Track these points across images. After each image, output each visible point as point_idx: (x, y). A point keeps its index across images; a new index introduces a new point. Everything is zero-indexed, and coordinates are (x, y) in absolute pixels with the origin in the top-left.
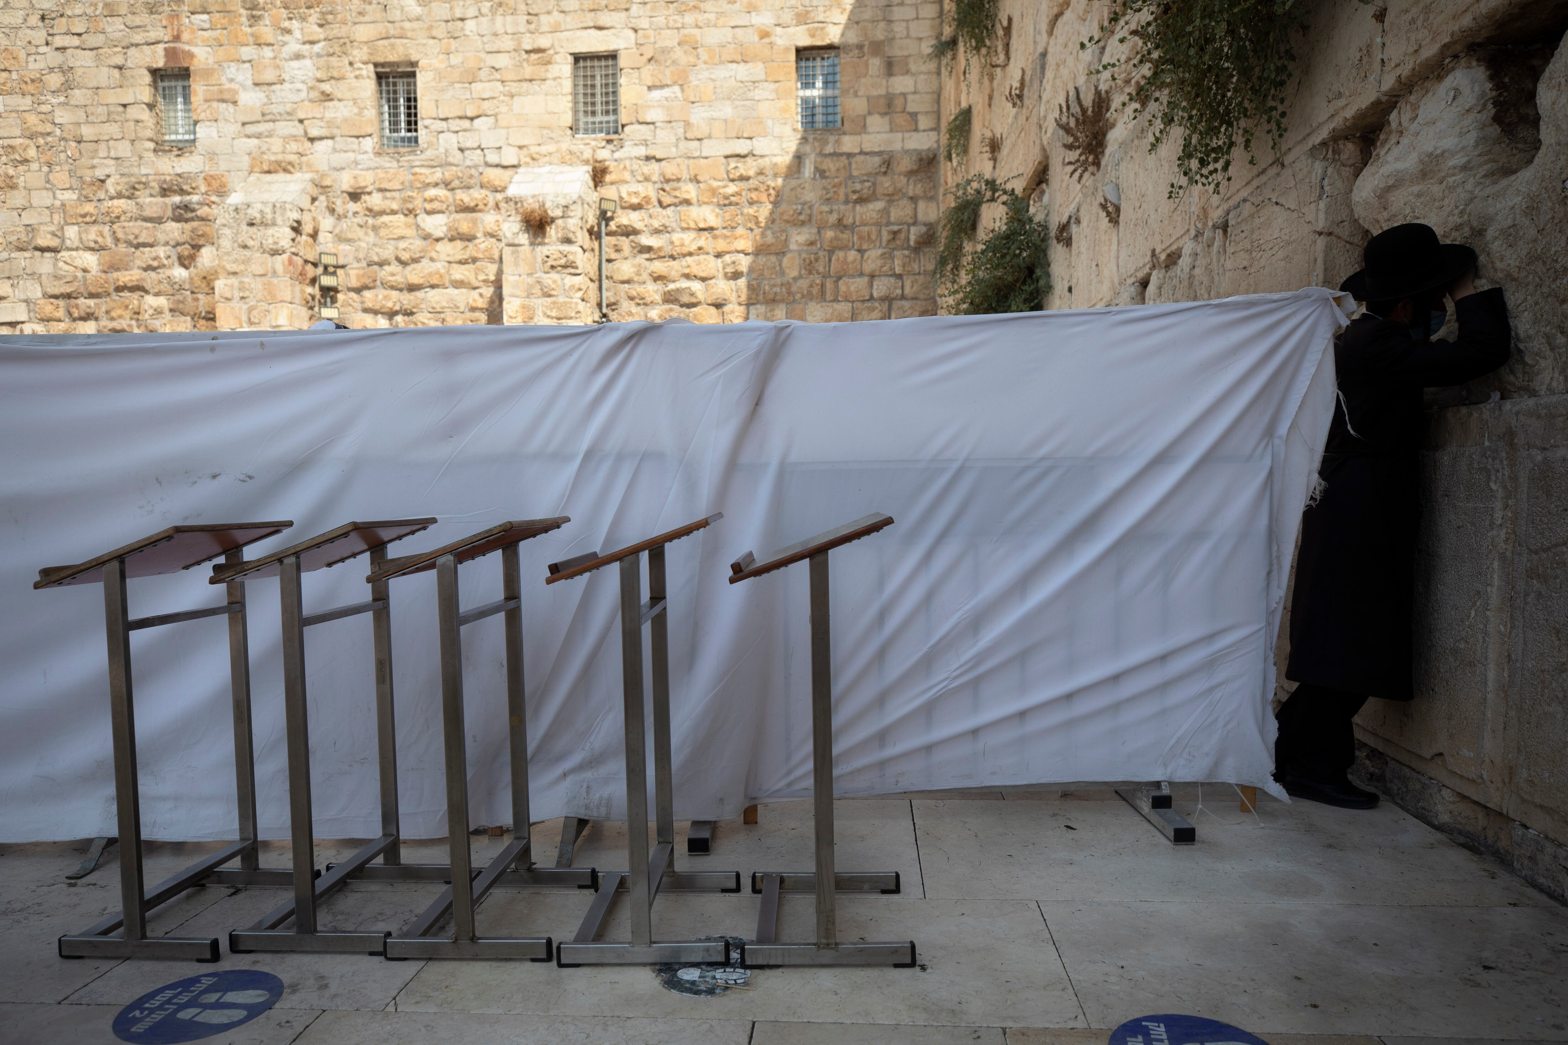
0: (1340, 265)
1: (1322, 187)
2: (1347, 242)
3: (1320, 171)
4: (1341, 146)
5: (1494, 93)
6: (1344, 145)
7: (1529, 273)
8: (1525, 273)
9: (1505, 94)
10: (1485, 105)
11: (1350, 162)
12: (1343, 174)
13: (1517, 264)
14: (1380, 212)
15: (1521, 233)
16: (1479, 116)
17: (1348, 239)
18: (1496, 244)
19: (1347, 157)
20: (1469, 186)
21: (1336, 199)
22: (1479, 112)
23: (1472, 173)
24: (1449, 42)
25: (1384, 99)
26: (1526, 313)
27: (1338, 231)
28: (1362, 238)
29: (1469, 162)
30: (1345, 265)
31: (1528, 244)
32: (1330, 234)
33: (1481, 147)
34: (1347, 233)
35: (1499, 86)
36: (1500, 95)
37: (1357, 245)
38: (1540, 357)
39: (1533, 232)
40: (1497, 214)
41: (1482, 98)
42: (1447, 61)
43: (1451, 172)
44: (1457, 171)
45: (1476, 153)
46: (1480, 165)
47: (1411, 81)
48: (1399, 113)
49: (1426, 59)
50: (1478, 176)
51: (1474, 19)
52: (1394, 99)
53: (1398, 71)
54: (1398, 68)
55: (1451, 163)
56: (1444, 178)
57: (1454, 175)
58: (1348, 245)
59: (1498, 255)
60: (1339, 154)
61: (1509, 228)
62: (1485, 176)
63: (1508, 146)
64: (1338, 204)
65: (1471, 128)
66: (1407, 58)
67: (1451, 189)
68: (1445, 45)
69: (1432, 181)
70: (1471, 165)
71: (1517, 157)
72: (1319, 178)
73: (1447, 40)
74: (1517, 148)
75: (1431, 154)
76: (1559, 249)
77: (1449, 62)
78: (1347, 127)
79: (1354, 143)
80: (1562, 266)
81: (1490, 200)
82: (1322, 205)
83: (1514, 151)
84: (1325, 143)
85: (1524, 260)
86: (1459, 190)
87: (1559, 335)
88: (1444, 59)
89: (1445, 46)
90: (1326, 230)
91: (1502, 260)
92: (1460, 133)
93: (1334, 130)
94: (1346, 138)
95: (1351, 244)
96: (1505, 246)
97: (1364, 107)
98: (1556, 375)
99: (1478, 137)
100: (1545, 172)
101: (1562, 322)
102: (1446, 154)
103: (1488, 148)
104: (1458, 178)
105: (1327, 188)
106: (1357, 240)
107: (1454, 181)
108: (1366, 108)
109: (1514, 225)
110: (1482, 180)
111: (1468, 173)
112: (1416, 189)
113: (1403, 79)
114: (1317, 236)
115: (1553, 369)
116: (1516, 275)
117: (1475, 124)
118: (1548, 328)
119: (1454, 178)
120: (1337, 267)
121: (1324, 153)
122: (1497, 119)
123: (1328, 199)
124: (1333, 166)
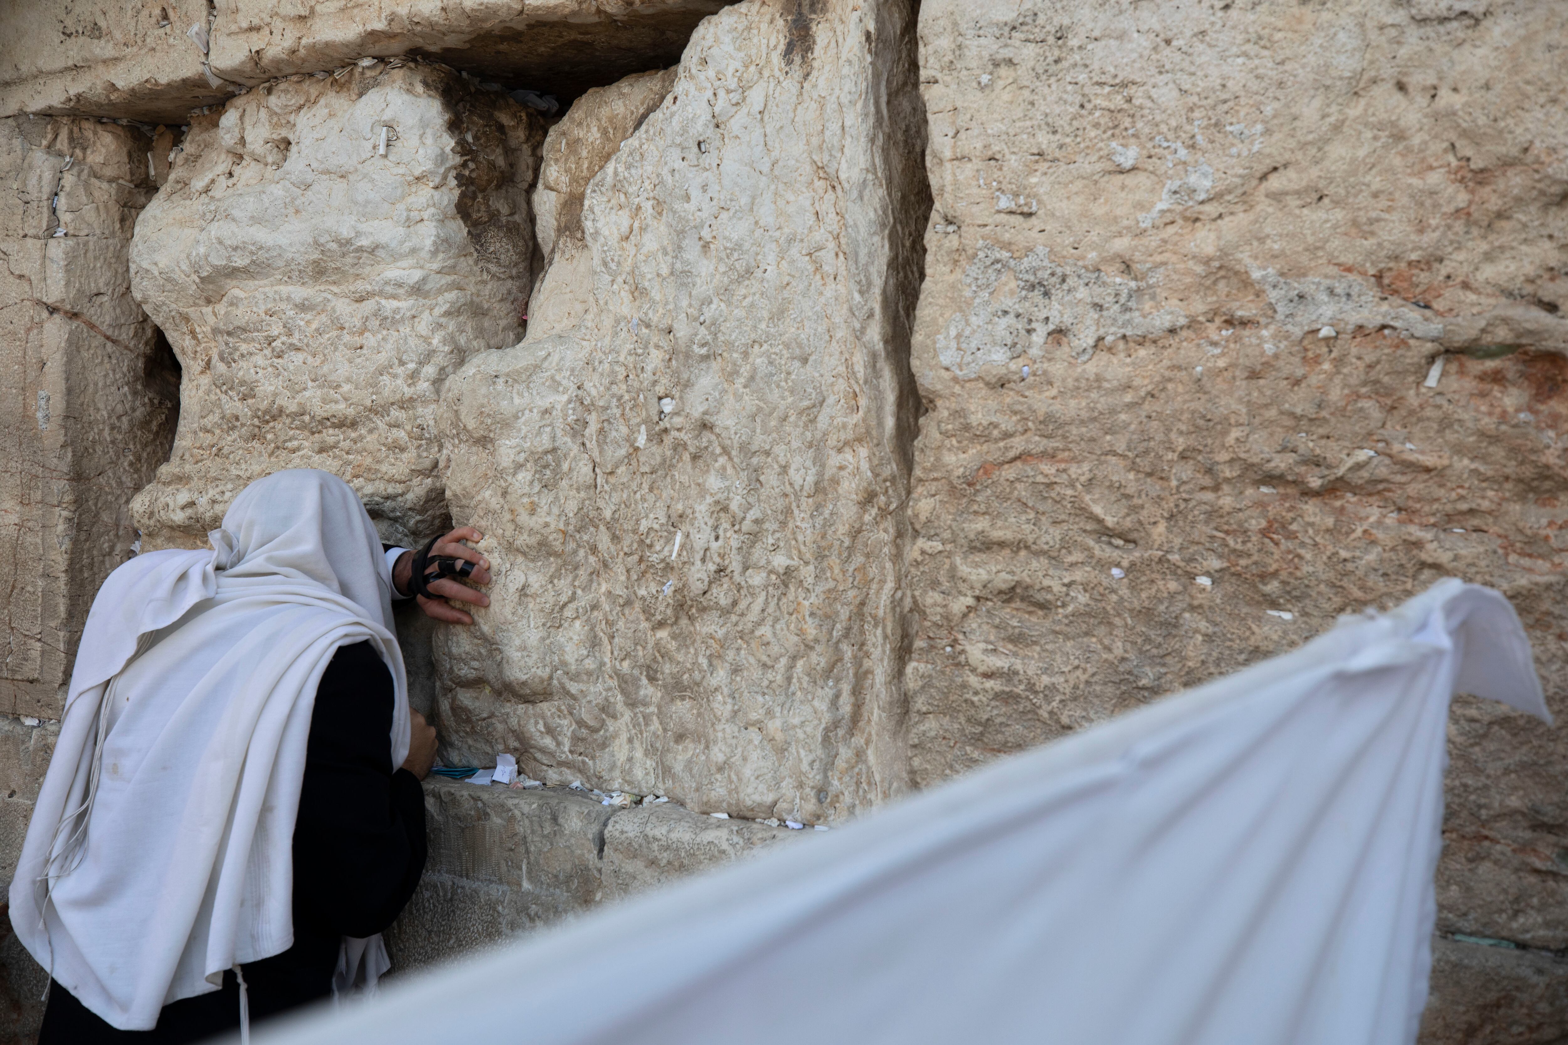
0: (96, 384)
1: (54, 211)
2: (108, 338)
3: (47, 176)
4: (89, 134)
5: (458, 160)
6: (95, 133)
7: (579, 546)
8: (572, 545)
9: (472, 165)
10: (445, 177)
11: (109, 172)
12: (96, 194)
13: (561, 526)
14: (195, 304)
15: (565, 467)
16: (437, 194)
17: (109, 333)
18: (520, 476)
19: (100, 159)
20: (423, 326)
21: (86, 244)
22: (436, 188)
23: (428, 302)
24: (382, 32)
25: (215, 83)
26: (577, 623)
27: (90, 312)
28: (136, 334)
29: (424, 280)
30: (105, 386)
31: (578, 490)
32: (75, 315)
33: (441, 256)
34: (108, 319)
35: (463, 148)
36: (464, 165)
37: (126, 347)
38: (608, 715)
39: (584, 470)
40: (517, 417)
41: (443, 162)
42: (366, 62)
43: (389, 289)
44: (401, 291)
45: (435, 266)
46: (440, 291)
47: (279, 70)
48: (242, 118)
49: (327, 44)
50: (437, 311)
51: (443, 9)
52: (231, 88)
53: (257, 42)
54: (254, 36)
55: (393, 273)
56: (369, 295)
57: (394, 297)
58: (109, 344)
59: (525, 500)
60: (84, 149)
61: (547, 452)
62: (448, 314)
63: (476, 262)
64: (90, 255)
65: (426, 215)
66: (278, 24)
67: (388, 322)
68: (373, 33)
69: (335, 289)
70: (427, 287)
71: (489, 287)
72: (47, 190)
73: (380, 25)
74: (488, 272)
75: (349, 242)
76: (656, 527)
77: (368, 68)
78: (111, 104)
79: (117, 136)
80: (663, 560)
81: (500, 384)
82: (57, 250)
83: (485, 276)
84: (50, 116)
85: (573, 521)
86: (405, 330)
87: (644, 681)
88: (360, 56)
89: (373, 36)
90: (68, 307)
91: (533, 511)
92: (408, 219)
93: (79, 97)
94: (99, 121)
95: (114, 342)
96: (537, 487)
97: (163, 80)
98: (639, 754)
99: (438, 236)
100: (617, 368)
101: (655, 660)
102: (381, 253)
103: (450, 262)
104: (405, 305)
105: (65, 217)
106: (126, 335)
107: (396, 311)
108: (169, 84)
109: (554, 450)
110: (443, 320)
111: (422, 301)
112: (299, 292)
113: (265, 62)
114: (45, 314)
115: (630, 741)
116: (558, 546)
117: (432, 210)
118: (626, 664)
119: (395, 304)
120: (91, 389)
121: (50, 136)
122: (463, 210)
123: (71, 242)
124: (75, 171)
